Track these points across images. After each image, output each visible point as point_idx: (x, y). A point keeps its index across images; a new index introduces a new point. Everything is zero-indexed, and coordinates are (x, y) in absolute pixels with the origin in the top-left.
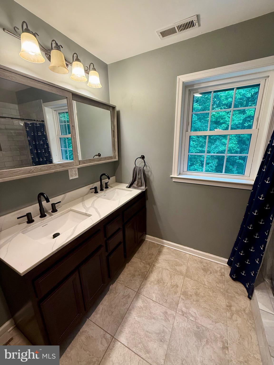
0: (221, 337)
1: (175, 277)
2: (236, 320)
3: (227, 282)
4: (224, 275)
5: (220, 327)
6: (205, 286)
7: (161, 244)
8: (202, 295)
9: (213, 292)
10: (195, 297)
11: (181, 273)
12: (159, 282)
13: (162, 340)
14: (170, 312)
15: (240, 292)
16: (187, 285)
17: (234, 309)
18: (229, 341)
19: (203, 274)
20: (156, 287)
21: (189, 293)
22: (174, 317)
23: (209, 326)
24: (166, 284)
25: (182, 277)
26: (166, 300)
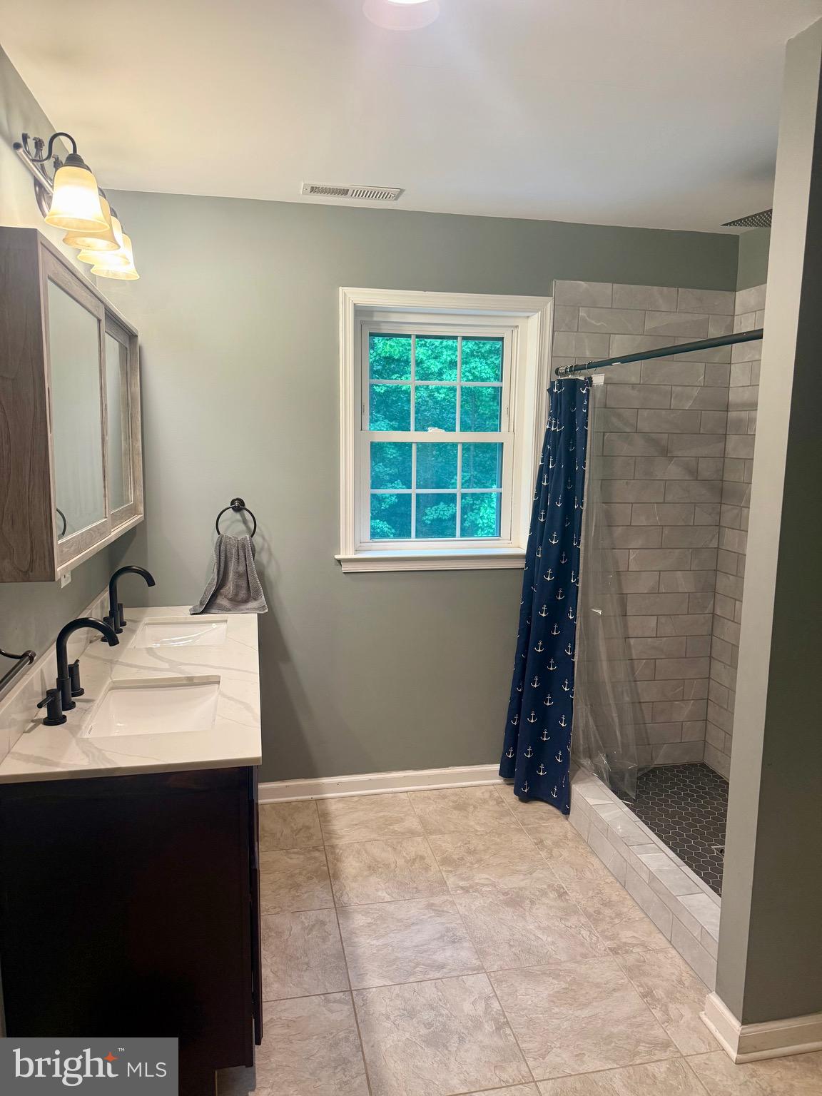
0: (549, 886)
1: (404, 845)
2: (561, 855)
3: (515, 809)
4: (503, 802)
5: (541, 876)
6: (478, 833)
7: (314, 797)
8: (482, 848)
9: (500, 835)
10: (470, 858)
11: (413, 833)
12: (372, 868)
13: (455, 941)
14: (437, 900)
15: (544, 815)
16: (441, 846)
17: (548, 842)
18: (563, 885)
19: (461, 814)
20: (373, 879)
21: (455, 857)
22: (453, 903)
23: (522, 884)
24: (393, 866)
25: (419, 839)
26: (416, 888)
